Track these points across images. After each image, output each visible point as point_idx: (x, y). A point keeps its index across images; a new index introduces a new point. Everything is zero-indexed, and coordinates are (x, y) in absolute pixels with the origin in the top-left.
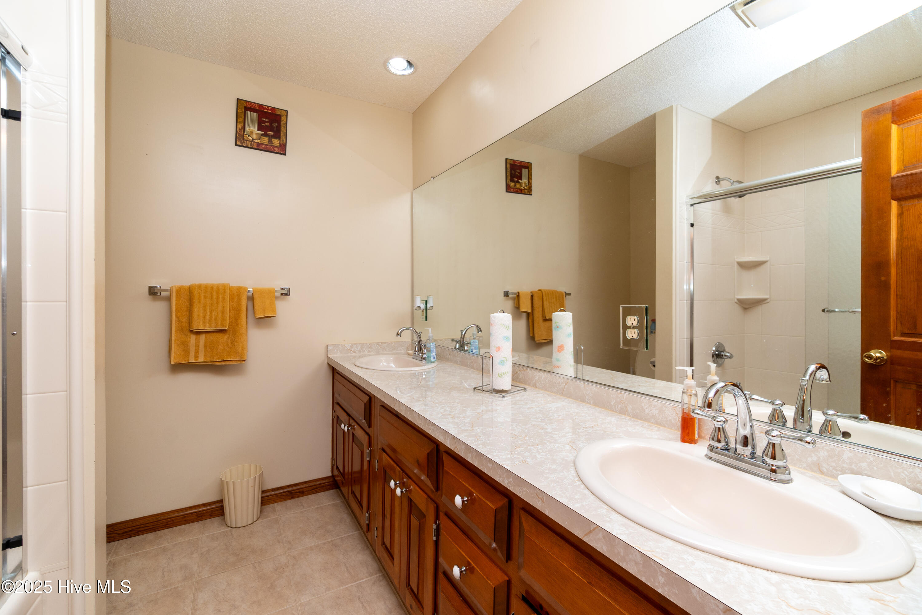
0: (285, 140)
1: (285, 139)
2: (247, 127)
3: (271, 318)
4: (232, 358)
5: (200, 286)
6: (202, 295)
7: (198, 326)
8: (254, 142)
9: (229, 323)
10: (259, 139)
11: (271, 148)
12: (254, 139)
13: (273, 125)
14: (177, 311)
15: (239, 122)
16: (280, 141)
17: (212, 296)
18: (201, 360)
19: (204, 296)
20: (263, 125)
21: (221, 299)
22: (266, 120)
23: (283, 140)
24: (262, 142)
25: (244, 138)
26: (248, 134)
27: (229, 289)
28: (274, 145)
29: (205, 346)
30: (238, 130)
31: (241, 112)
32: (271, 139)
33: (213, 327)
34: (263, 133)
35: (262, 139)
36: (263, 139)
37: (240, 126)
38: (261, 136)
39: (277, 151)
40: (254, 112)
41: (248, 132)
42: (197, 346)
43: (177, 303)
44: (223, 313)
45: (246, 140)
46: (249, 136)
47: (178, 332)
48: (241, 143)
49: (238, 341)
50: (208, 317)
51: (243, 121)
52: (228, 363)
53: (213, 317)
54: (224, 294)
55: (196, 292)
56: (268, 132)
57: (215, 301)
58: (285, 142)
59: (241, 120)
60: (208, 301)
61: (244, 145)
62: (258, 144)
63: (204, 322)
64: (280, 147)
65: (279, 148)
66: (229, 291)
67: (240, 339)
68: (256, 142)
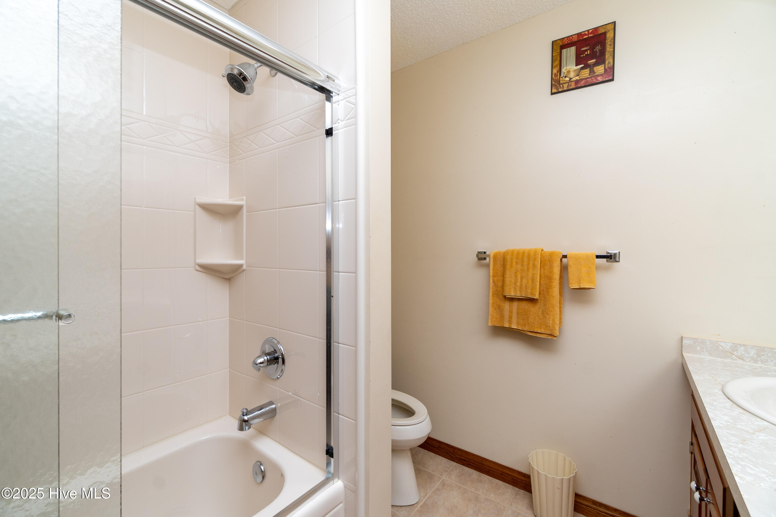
0: (612, 62)
1: (612, 59)
2: (563, 68)
3: (590, 289)
4: (542, 331)
5: (513, 251)
6: (514, 260)
7: (511, 293)
8: (572, 81)
9: (540, 292)
10: (578, 76)
11: (592, 80)
12: (572, 78)
13: (595, 50)
14: (494, 276)
15: (555, 66)
16: (605, 66)
17: (523, 261)
18: (514, 326)
19: (516, 262)
20: (582, 56)
21: (531, 266)
22: (586, 49)
23: (609, 63)
24: (581, 78)
25: (560, 82)
26: (565, 76)
27: (540, 255)
28: (596, 74)
29: (518, 313)
30: (553, 77)
31: (556, 54)
32: (593, 69)
33: (524, 295)
34: (582, 65)
35: (581, 74)
36: (583, 74)
37: (555, 71)
38: (580, 70)
39: (601, 80)
40: (571, 47)
41: (565, 73)
42: (511, 312)
43: (494, 269)
44: (533, 280)
45: (563, 84)
46: (566, 77)
47: (495, 296)
48: (557, 89)
49: (548, 313)
50: (518, 284)
51: (559, 64)
52: (538, 335)
53: (524, 286)
54: (535, 260)
55: (509, 257)
56: (589, 62)
57: (526, 268)
58: (612, 64)
59: (557, 63)
60: (519, 267)
61: (560, 90)
62: (577, 82)
63: (515, 289)
64: (604, 73)
65: (604, 75)
66: (540, 256)
67: (551, 311)
68: (574, 81)
